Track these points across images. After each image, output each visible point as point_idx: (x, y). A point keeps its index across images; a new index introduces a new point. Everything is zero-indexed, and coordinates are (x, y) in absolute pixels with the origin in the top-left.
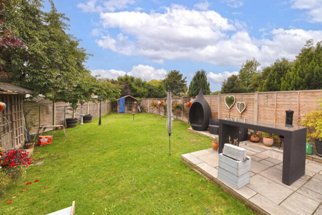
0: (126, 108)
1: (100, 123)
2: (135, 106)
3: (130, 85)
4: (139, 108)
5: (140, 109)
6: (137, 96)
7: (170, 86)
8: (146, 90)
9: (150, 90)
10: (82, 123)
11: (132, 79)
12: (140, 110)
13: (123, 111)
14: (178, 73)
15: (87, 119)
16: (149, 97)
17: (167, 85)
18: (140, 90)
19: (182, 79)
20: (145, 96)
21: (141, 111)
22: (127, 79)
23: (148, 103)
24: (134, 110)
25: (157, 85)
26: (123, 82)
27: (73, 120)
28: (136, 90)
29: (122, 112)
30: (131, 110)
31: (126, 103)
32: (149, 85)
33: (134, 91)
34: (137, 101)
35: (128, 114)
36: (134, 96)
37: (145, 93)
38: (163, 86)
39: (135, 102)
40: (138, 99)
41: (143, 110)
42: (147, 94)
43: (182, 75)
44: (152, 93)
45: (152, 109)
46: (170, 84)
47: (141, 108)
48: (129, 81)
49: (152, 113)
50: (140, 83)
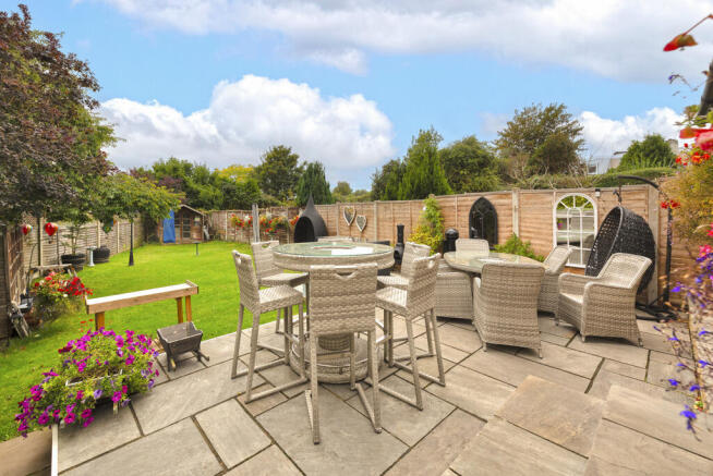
0: (177, 231)
1: (131, 262)
2: (197, 226)
3: (184, 182)
4: (206, 231)
5: (207, 233)
6: (200, 204)
7: (273, 181)
8: (218, 192)
9: (228, 191)
10: (92, 264)
11: (187, 168)
12: (208, 236)
13: (172, 237)
14: (288, 151)
15: (101, 255)
16: (225, 206)
17: (265, 180)
18: (206, 191)
19: (298, 166)
20: (218, 205)
21: (211, 237)
22: (175, 169)
23: (225, 219)
24: (195, 235)
25: (243, 181)
26: (166, 176)
27: (77, 257)
28: (198, 192)
29: (170, 242)
30: (187, 235)
31: (177, 222)
32: (224, 180)
33: (192, 194)
34: (201, 216)
35: (183, 244)
36: (194, 206)
37: (216, 197)
38: (256, 181)
39: (197, 219)
40: (203, 212)
41: (214, 236)
42: (221, 201)
43: (297, 157)
44: (232, 197)
45: (234, 232)
46: (273, 177)
47: (210, 230)
48: (181, 172)
49: (233, 241)
50: (204, 177)
